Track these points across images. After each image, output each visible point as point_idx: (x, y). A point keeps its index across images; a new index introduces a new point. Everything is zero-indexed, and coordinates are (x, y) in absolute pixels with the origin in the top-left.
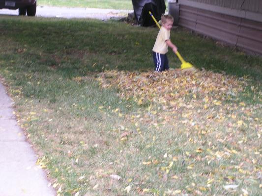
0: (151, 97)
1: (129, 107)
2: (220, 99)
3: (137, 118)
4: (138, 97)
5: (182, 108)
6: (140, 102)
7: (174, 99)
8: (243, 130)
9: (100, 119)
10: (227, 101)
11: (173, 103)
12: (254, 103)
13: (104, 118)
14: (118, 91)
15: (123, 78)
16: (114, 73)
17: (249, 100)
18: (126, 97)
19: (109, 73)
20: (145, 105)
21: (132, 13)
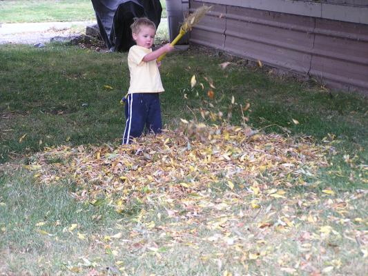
0: (142, 194)
1: (97, 218)
2: (283, 186)
3: (114, 238)
4: (116, 195)
5: (207, 212)
6: (120, 206)
7: (189, 194)
8: (332, 245)
9: (41, 249)
10: (298, 189)
11: (187, 203)
12: (352, 186)
13: (48, 245)
14: (74, 187)
15: (84, 161)
16: (64, 151)
17: (341, 183)
18: (92, 199)
19: (54, 152)
20: (131, 212)
21: (95, 26)
